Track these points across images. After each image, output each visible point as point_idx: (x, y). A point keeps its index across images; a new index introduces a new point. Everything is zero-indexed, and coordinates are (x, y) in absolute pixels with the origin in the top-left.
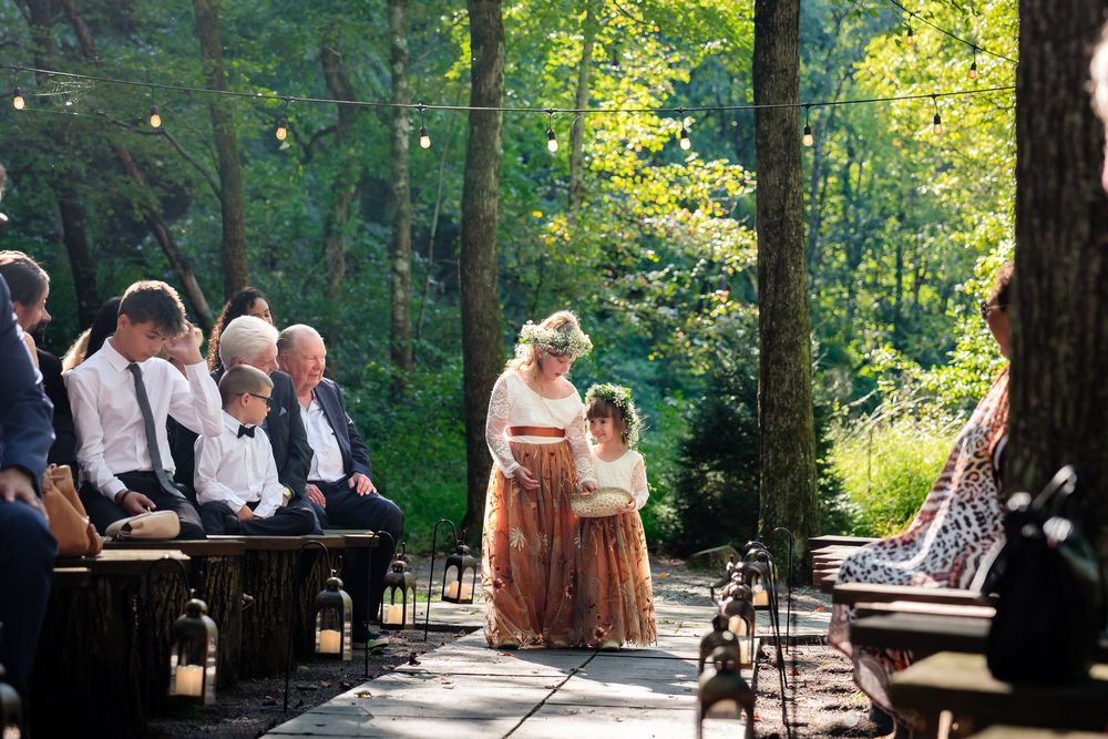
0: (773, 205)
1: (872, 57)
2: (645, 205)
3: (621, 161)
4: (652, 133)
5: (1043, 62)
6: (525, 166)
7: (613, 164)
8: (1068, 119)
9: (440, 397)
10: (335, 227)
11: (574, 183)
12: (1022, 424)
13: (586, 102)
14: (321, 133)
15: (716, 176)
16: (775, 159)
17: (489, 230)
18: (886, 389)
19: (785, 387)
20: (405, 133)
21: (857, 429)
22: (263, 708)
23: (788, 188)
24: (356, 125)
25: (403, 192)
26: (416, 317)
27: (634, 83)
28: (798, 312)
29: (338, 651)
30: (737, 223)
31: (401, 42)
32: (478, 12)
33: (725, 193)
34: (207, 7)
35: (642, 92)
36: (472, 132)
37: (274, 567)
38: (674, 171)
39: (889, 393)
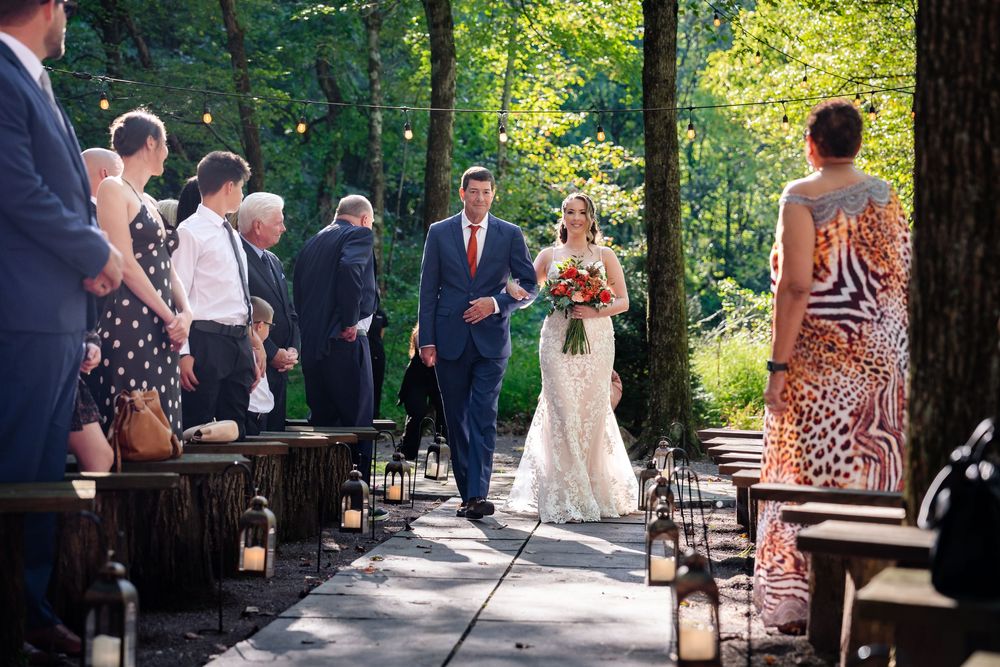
0: (658, 179)
1: (711, 67)
2: (552, 175)
3: (534, 143)
4: (557, 123)
5: (937, 92)
6: (465, 147)
7: (529, 145)
8: (957, 137)
9: (406, 317)
10: (326, 190)
11: (501, 159)
12: (921, 373)
13: (510, 100)
14: (316, 122)
15: (604, 154)
16: (659, 145)
17: (445, 196)
18: (728, 309)
19: (667, 313)
20: (379, 123)
21: (707, 337)
22: (301, 569)
23: (669, 167)
24: (341, 116)
25: (378, 165)
26: (387, 256)
27: (544, 86)
28: (676, 258)
29: (359, 526)
30: (619, 188)
31: (377, 56)
32: (437, 36)
33: (610, 167)
34: (236, 30)
35: (550, 93)
36: (432, 123)
37: (304, 457)
38: (573, 150)
39: (730, 312)
